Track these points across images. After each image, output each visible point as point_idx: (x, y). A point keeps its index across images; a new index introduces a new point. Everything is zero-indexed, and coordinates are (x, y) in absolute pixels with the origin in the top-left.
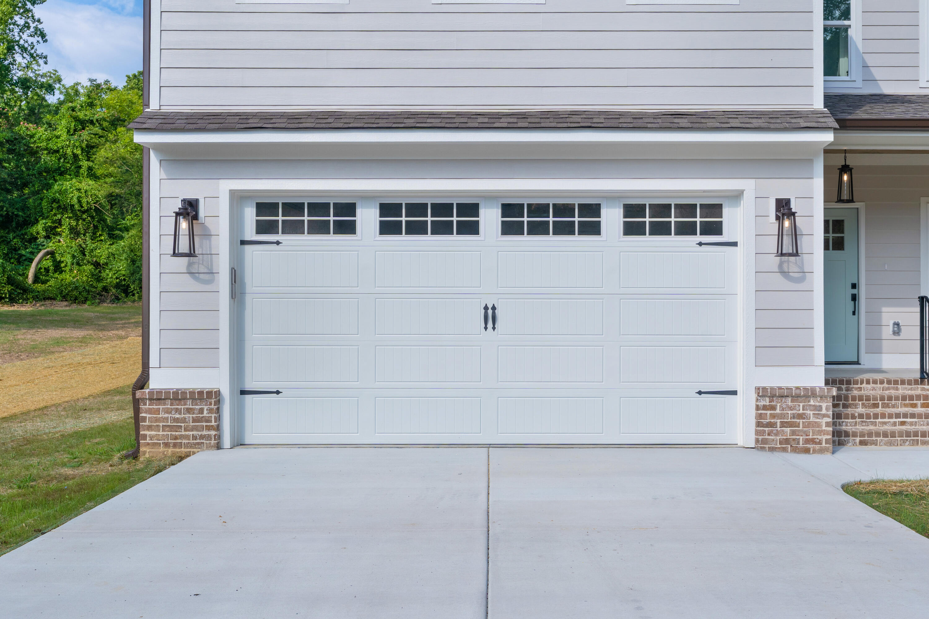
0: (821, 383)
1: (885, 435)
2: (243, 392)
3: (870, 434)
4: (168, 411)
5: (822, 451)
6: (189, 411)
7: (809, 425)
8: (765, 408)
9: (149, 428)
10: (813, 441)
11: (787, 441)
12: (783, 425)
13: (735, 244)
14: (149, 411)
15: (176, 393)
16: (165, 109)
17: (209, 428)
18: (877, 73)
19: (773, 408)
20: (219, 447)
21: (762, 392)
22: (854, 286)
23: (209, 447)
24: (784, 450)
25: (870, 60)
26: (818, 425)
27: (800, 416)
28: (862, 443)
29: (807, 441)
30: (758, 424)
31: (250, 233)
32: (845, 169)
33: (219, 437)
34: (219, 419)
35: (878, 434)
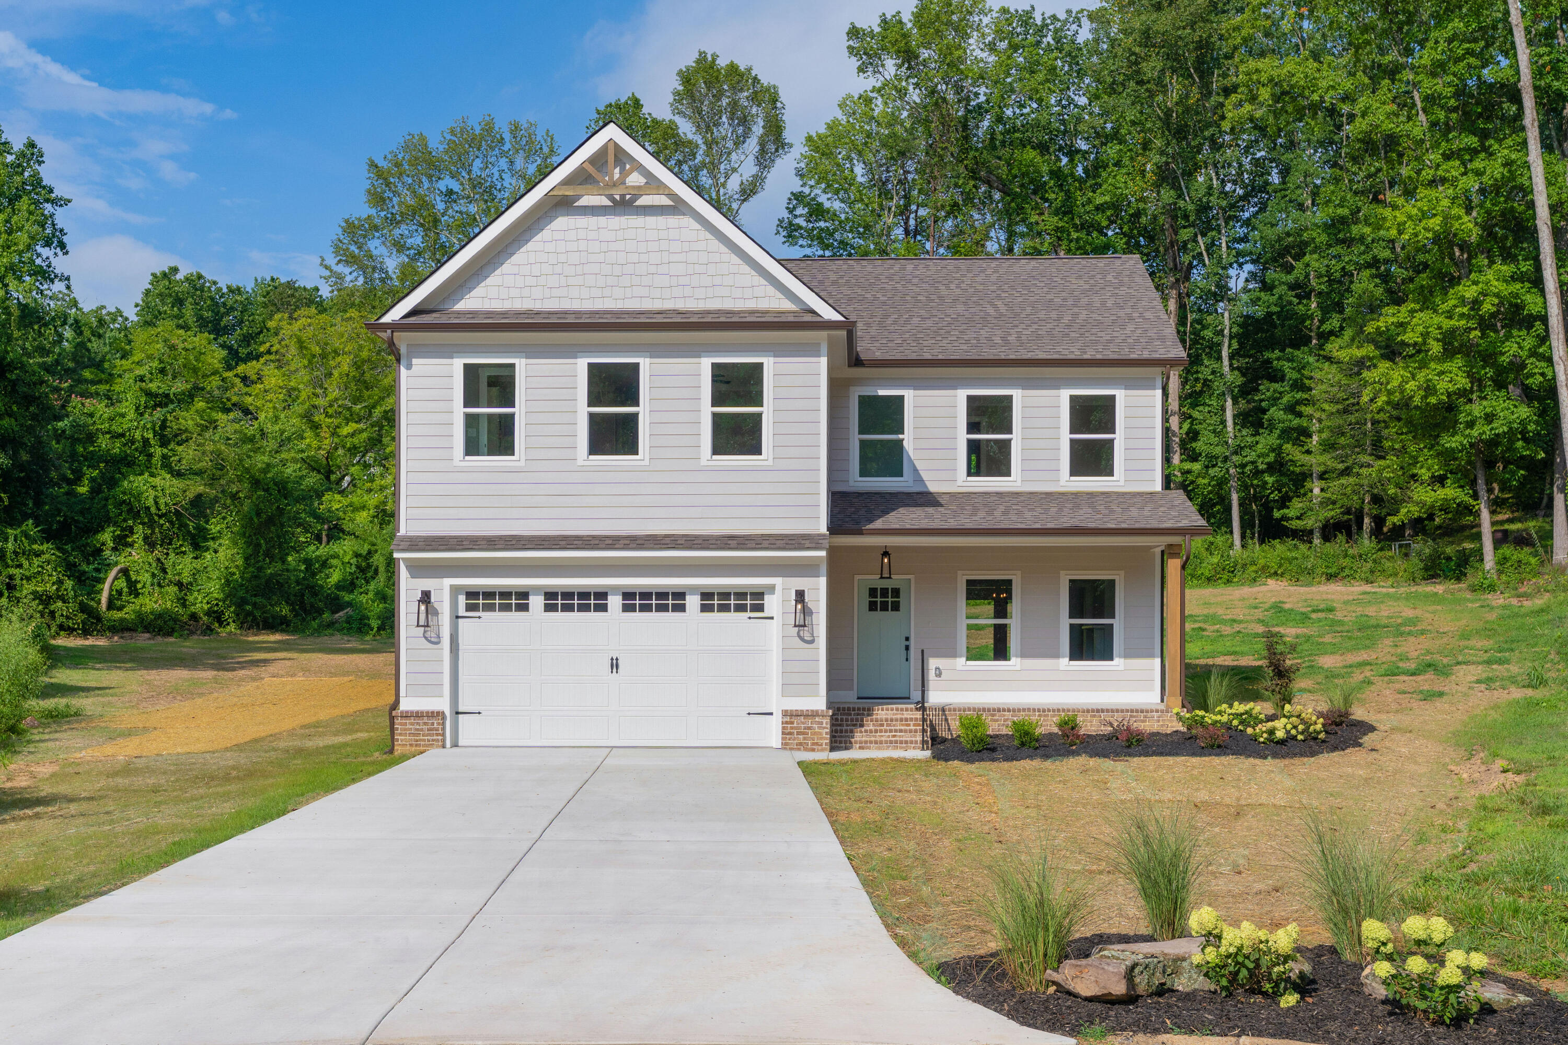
0: (824, 707)
1: (876, 742)
2: (457, 713)
3: (866, 742)
4: (412, 724)
5: (822, 750)
6: (425, 724)
7: (815, 733)
8: (787, 723)
9: (400, 734)
10: (817, 744)
11: (801, 744)
12: (798, 733)
13: (772, 618)
14: (401, 724)
15: (417, 712)
16: (409, 534)
17: (437, 735)
18: (925, 475)
19: (792, 723)
20: (444, 747)
21: (785, 713)
22: (907, 639)
23: (438, 747)
24: (799, 749)
25: (919, 465)
26: (821, 734)
27: (809, 728)
28: (860, 748)
29: (813, 744)
30: (783, 733)
31: (462, 611)
32: (886, 554)
33: (444, 741)
34: (444, 729)
35: (871, 742)
